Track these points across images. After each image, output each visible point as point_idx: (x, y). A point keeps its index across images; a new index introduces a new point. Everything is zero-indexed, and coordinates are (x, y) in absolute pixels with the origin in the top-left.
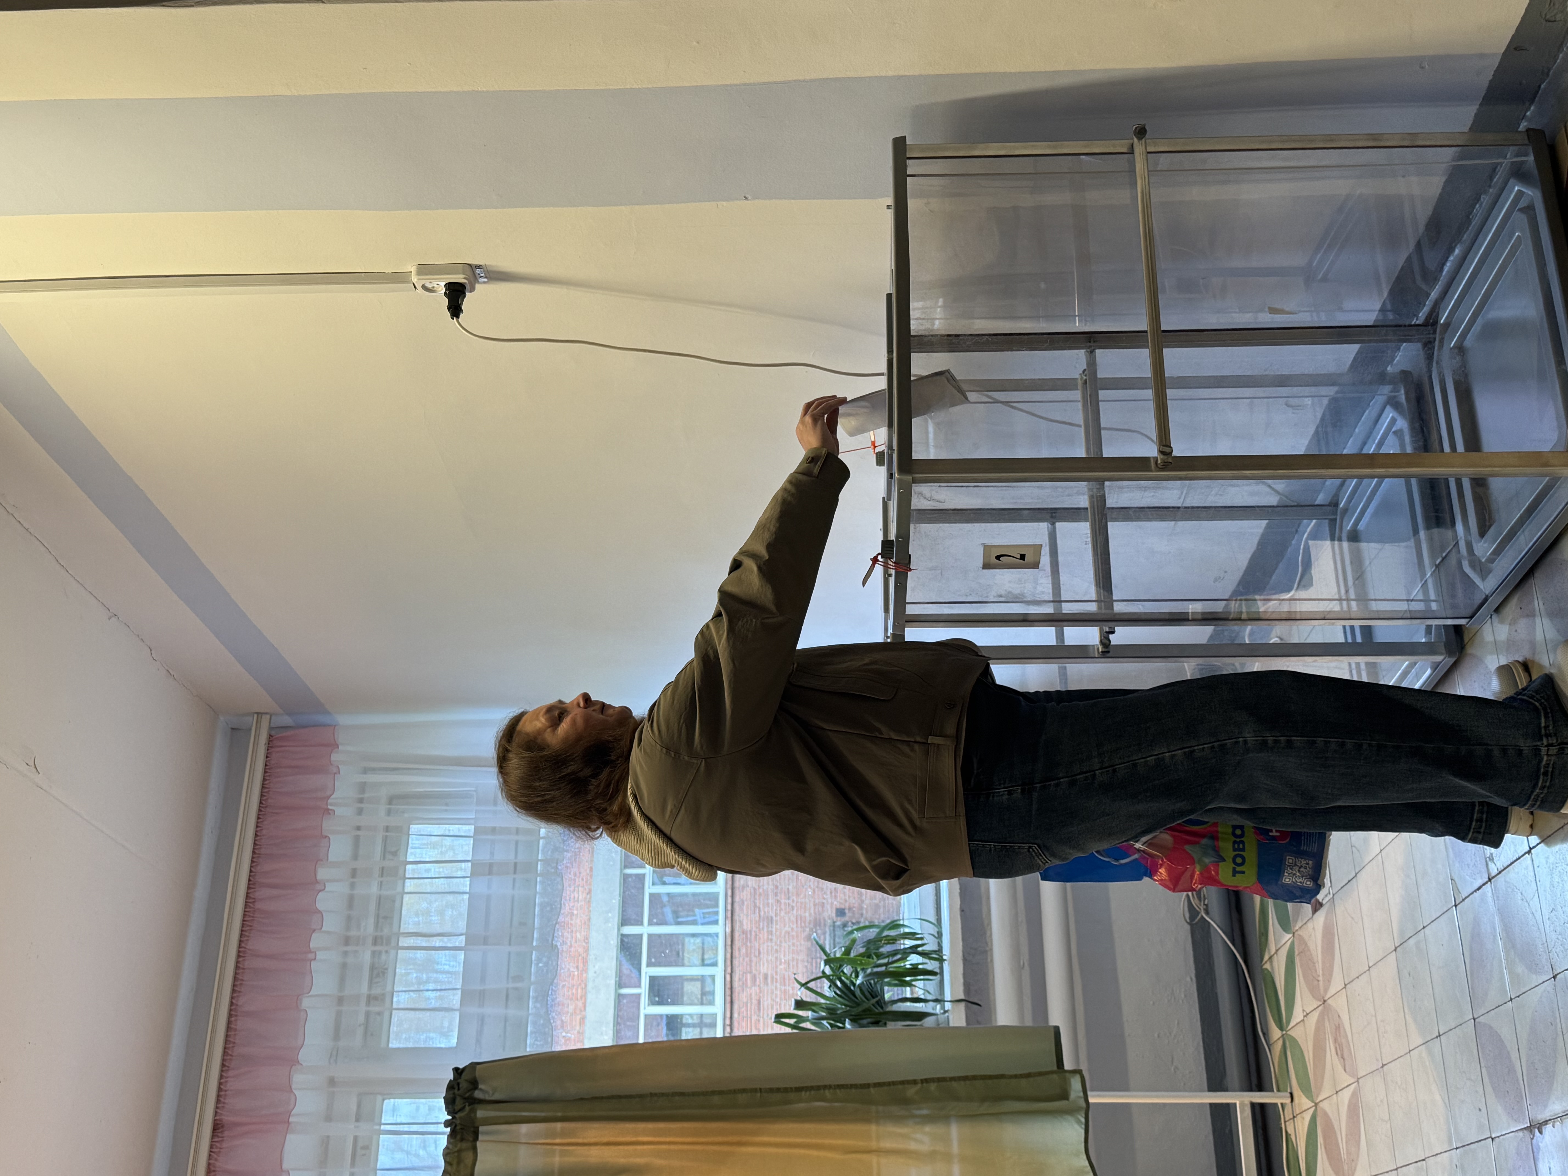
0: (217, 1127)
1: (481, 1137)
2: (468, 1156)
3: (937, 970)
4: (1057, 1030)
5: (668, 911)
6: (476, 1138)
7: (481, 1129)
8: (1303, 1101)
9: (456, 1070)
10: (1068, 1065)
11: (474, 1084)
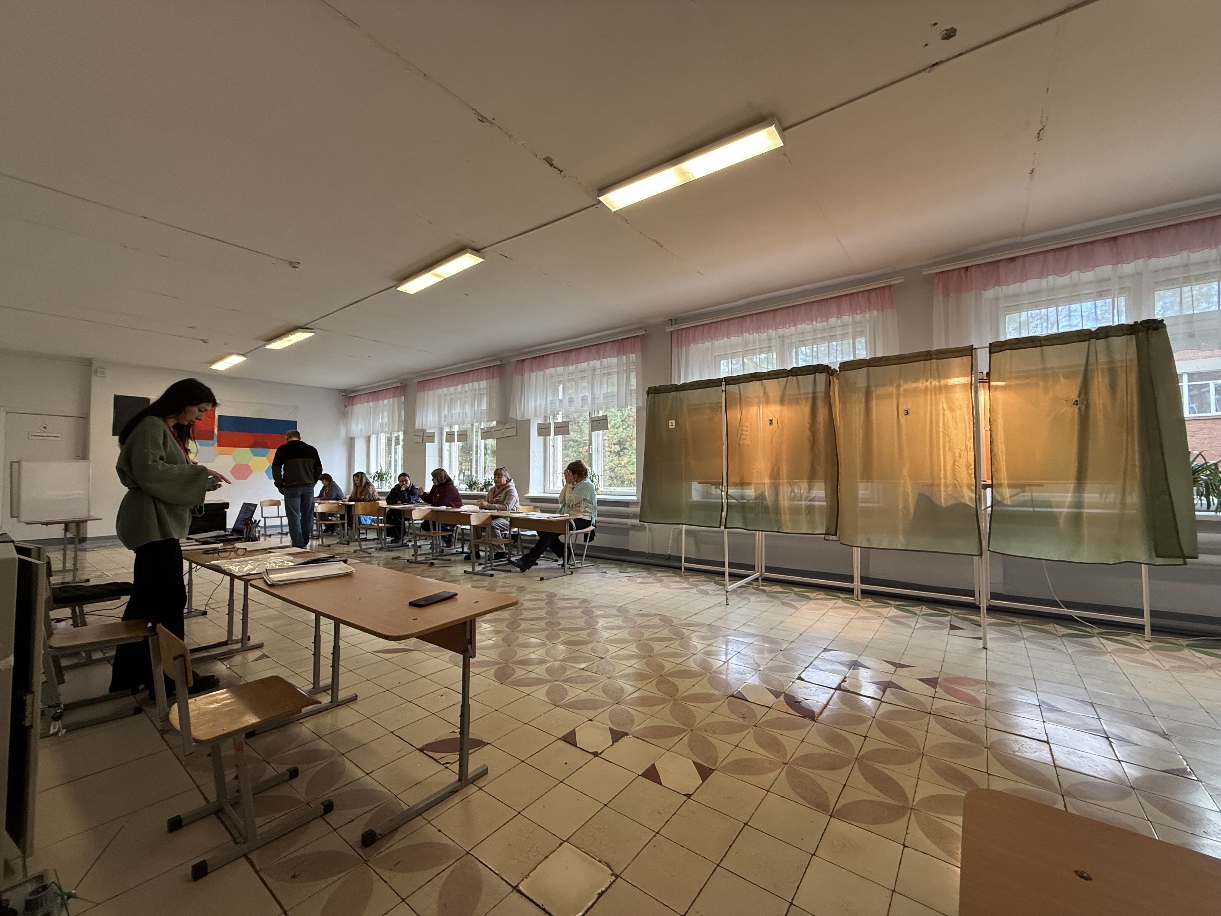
0: (1115, 238)
1: (1129, 337)
2: (1121, 333)
3: (1211, 509)
4: (1197, 558)
5: (1195, 392)
6: (1128, 335)
7: (1133, 336)
8: (1147, 646)
9: (1163, 320)
10: (1188, 560)
11: (1156, 329)
